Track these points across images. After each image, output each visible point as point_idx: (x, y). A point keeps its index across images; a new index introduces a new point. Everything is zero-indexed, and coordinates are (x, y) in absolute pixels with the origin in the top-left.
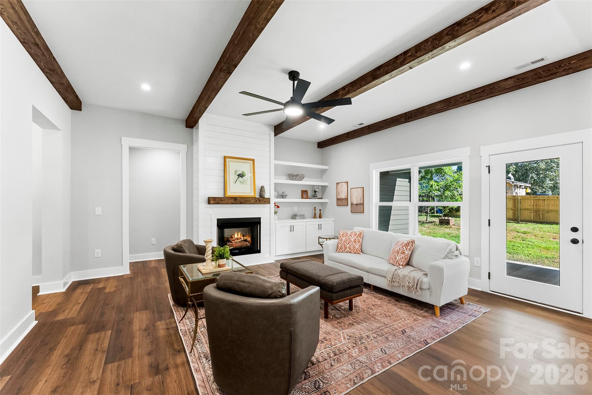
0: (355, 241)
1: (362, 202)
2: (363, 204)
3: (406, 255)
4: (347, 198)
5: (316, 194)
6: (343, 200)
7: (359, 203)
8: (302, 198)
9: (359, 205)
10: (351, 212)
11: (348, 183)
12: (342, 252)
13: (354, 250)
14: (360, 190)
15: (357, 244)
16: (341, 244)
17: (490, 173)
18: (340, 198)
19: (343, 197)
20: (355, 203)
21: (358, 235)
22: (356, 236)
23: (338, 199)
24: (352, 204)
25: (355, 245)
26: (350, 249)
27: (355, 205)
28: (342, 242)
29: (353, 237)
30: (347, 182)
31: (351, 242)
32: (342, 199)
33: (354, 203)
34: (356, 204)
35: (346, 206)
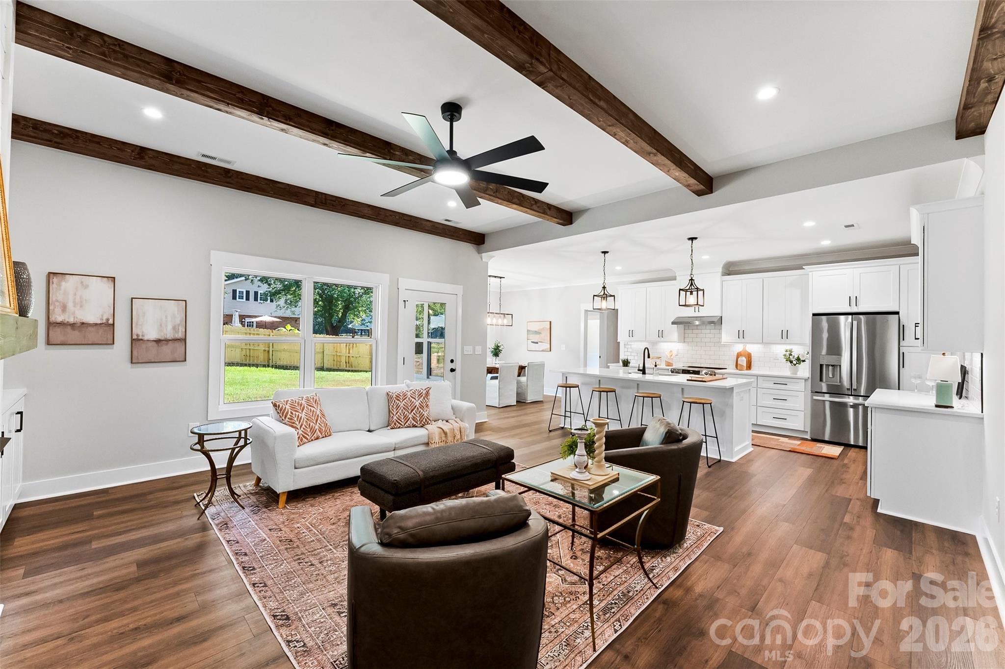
1: (180, 335)
2: (184, 340)
4: (108, 321)
6: (90, 329)
7: (170, 335)
9: (170, 342)
10: (132, 363)
11: (116, 278)
14: (173, 307)
18: (72, 320)
19: (91, 317)
20: (151, 333)
24: (136, 341)
27: (154, 343)
30: (114, 278)
32: (83, 323)
33: (146, 338)
34: (158, 341)
35: (111, 346)
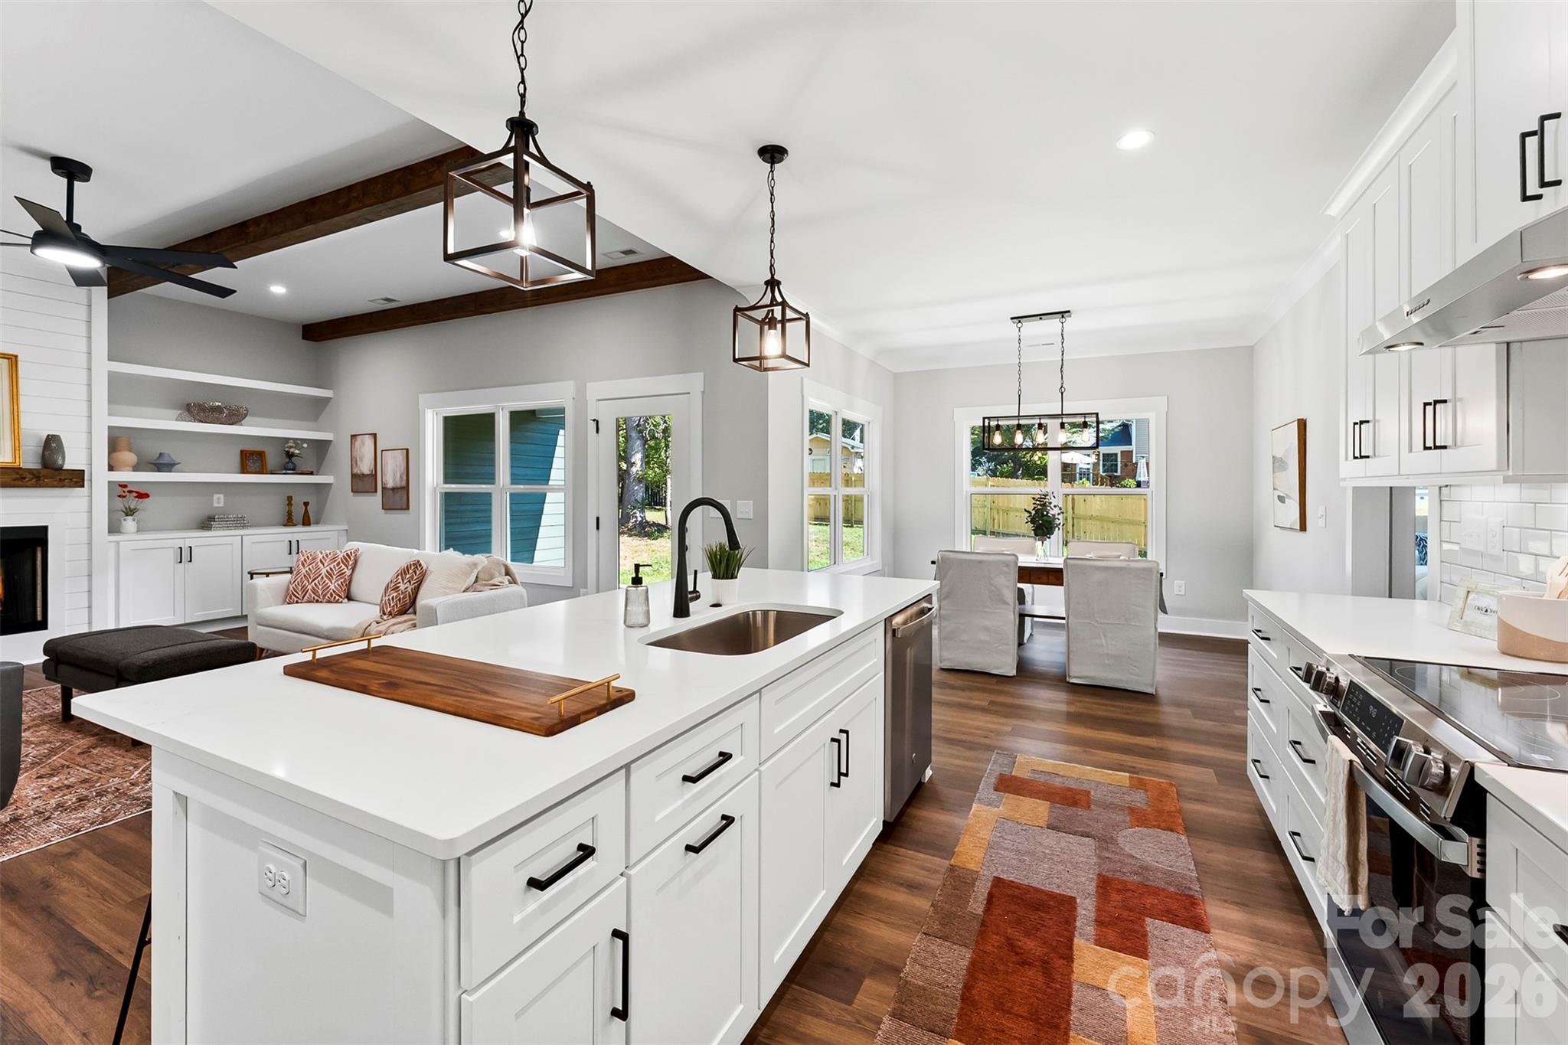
0: (330, 575)
1: (404, 484)
2: (407, 488)
3: (400, 592)
4: (374, 472)
5: (293, 463)
6: (366, 479)
7: (399, 485)
8: (244, 470)
9: (399, 490)
10: (383, 509)
11: (378, 435)
12: (297, 602)
13: (325, 595)
14: (400, 456)
15: (333, 582)
16: (296, 583)
17: (600, 432)
18: (359, 472)
19: (366, 471)
20: (390, 485)
21: (340, 560)
22: (335, 564)
23: (354, 476)
24: (384, 489)
25: (330, 584)
26: (315, 594)
27: (391, 492)
28: (299, 580)
29: (326, 565)
30: (375, 434)
31: (319, 578)
32: (363, 475)
33: (388, 487)
34: (393, 489)
35: (374, 494)
